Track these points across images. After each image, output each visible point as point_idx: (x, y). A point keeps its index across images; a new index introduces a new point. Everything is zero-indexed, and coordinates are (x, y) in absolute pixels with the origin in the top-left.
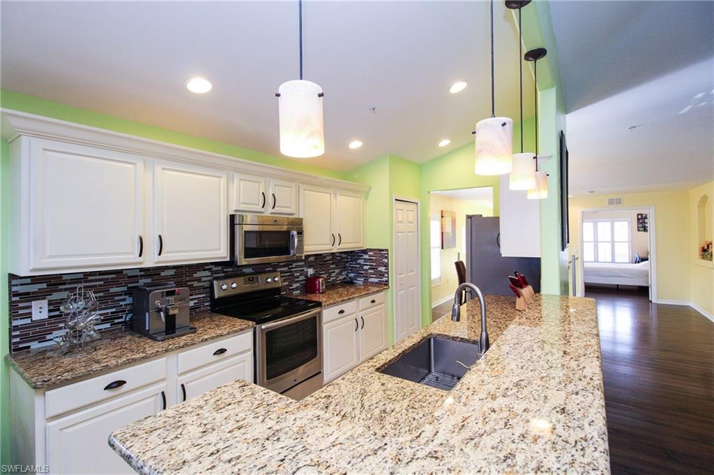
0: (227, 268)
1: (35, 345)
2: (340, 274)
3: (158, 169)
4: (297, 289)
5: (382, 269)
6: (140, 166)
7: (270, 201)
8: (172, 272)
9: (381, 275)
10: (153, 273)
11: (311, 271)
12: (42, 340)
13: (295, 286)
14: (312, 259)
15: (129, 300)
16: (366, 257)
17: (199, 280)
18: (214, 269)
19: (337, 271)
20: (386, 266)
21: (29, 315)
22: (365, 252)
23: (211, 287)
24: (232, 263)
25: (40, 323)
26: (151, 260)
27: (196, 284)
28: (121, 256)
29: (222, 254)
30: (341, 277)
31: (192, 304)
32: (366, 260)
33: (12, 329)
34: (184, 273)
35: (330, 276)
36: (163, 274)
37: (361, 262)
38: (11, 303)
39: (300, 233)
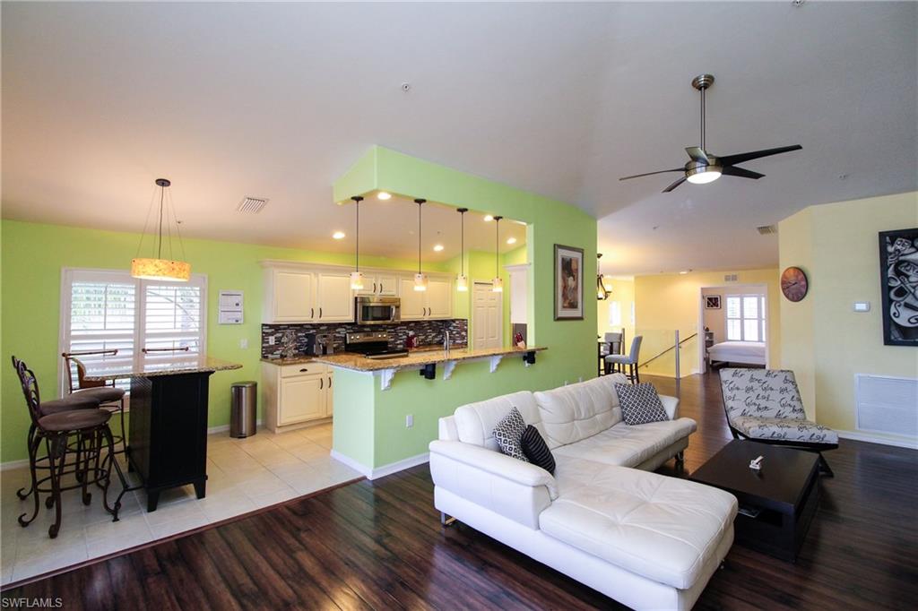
0: (353, 327)
1: (270, 356)
2: (436, 337)
3: (320, 275)
4: (400, 344)
5: (464, 333)
6: (313, 275)
7: (379, 288)
8: (325, 328)
9: (463, 338)
10: (316, 326)
11: (411, 333)
12: (272, 354)
13: (398, 342)
14: (412, 324)
15: (306, 340)
16: (454, 325)
17: (339, 333)
18: (348, 327)
19: (434, 335)
20: (466, 331)
21: (268, 342)
22: (454, 321)
23: (346, 337)
24: (354, 324)
25: (272, 346)
26: (316, 320)
27: (337, 335)
28: (304, 318)
29: (350, 318)
30: (436, 339)
31: (335, 346)
32: (455, 327)
33: (263, 347)
34: (333, 327)
35: (427, 337)
36: (321, 328)
37: (451, 328)
38: (263, 337)
39: (398, 307)
